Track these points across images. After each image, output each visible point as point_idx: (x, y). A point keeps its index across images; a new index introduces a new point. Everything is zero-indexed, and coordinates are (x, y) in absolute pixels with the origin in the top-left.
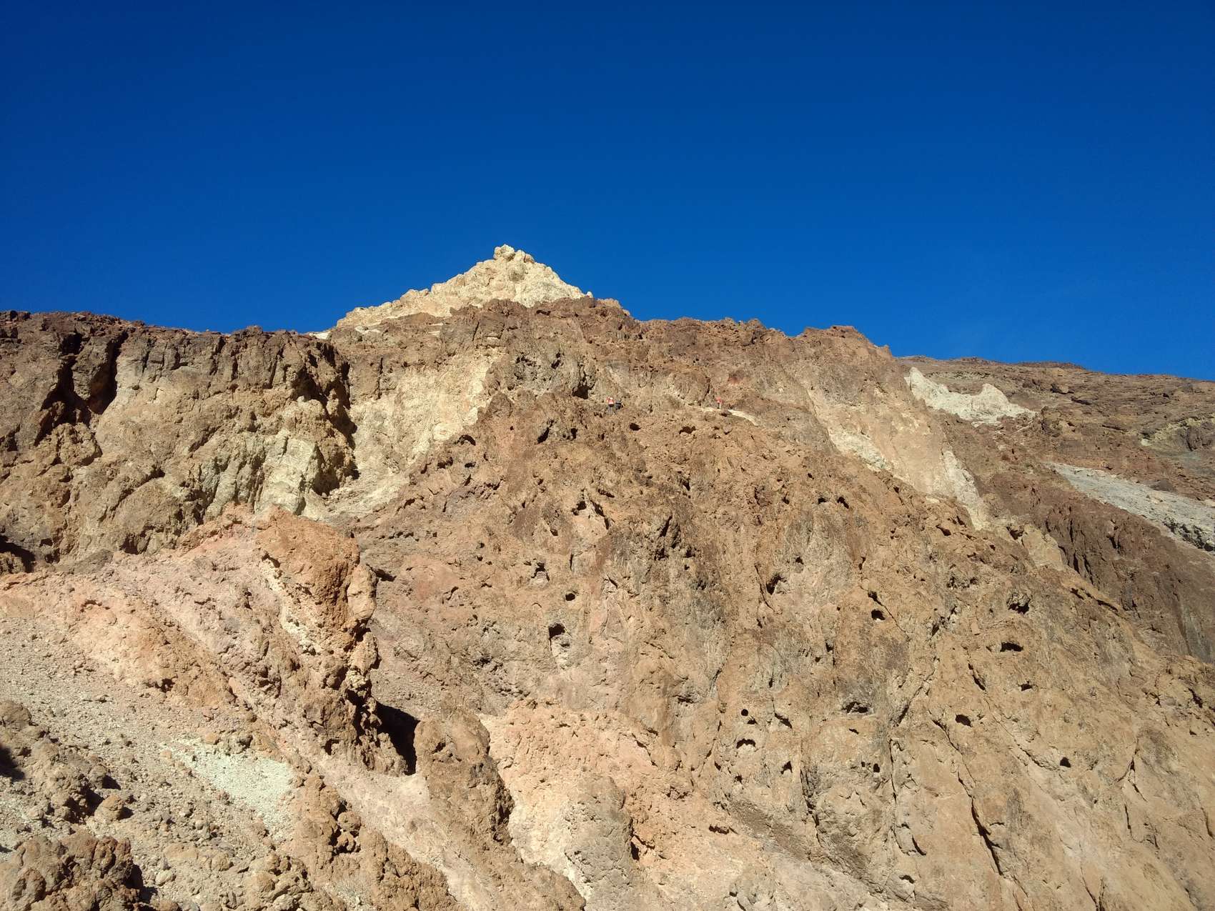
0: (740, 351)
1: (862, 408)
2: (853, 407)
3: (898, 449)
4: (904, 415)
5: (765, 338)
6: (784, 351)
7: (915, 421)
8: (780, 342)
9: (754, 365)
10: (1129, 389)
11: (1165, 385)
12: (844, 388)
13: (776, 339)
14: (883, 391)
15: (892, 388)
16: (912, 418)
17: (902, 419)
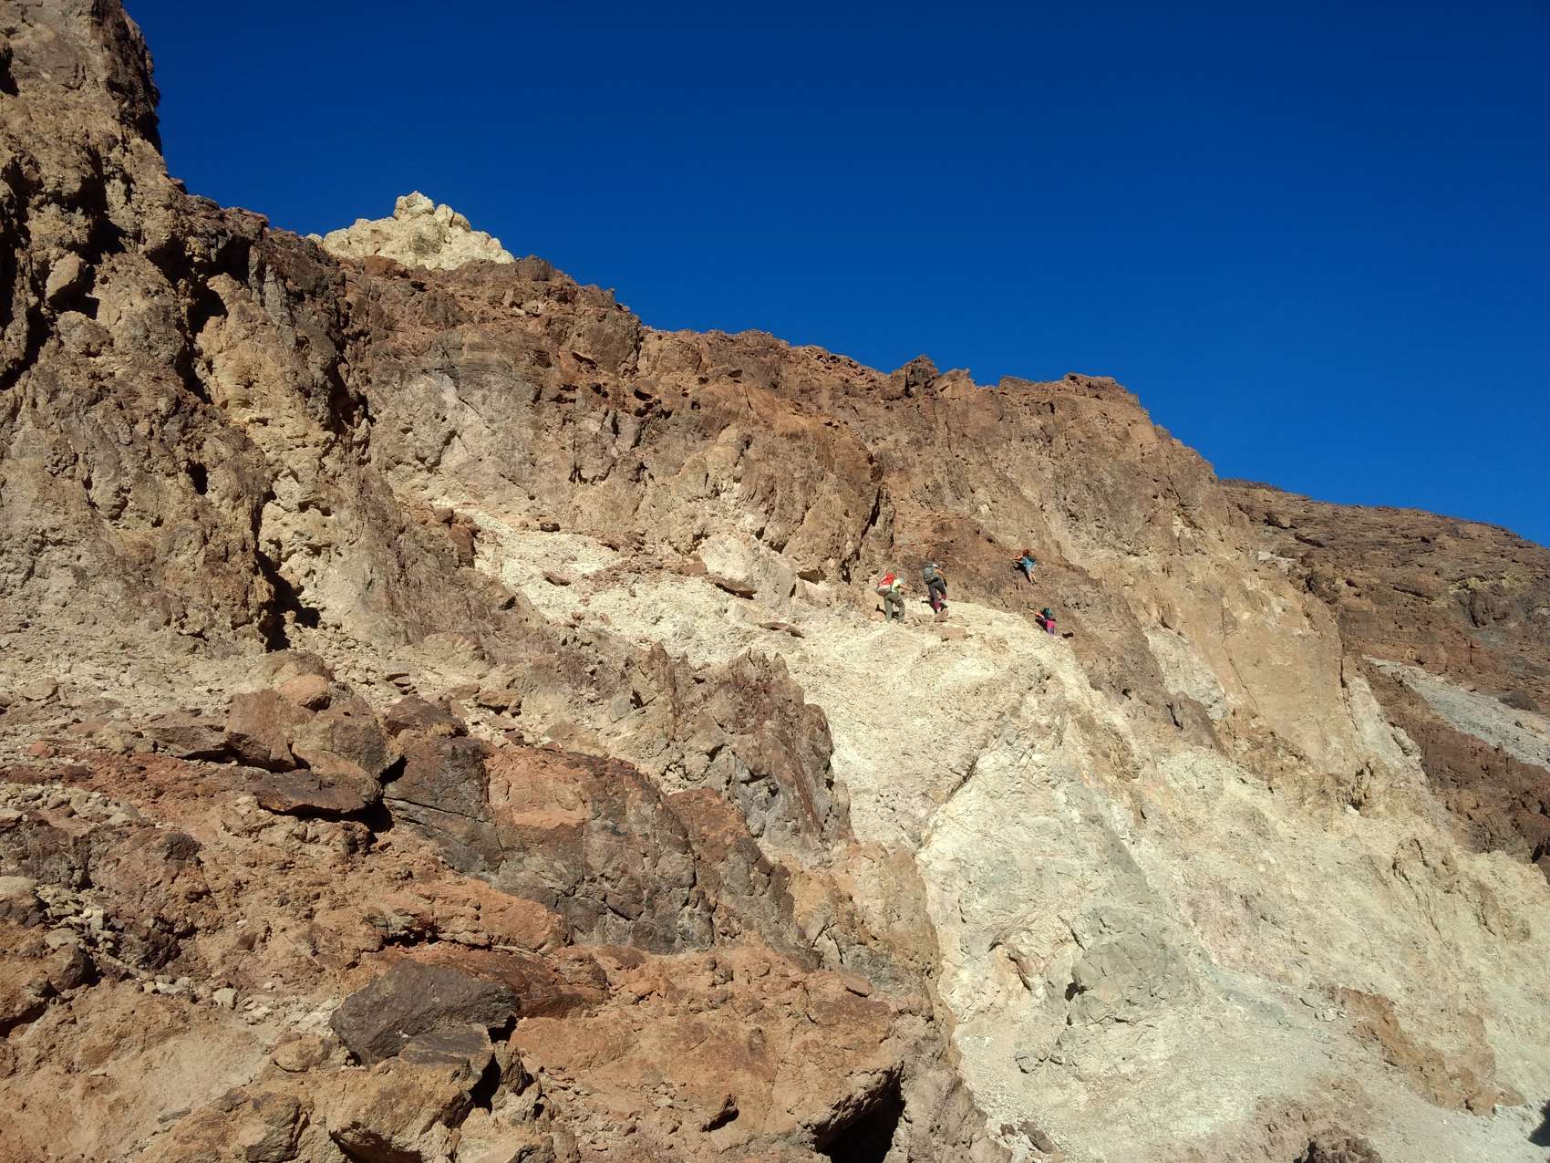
0: (881, 411)
1: (1152, 561)
2: (1134, 559)
3: (1239, 665)
4: (1250, 586)
5: (938, 386)
6: (981, 418)
7: (1274, 600)
8: (972, 397)
9: (916, 443)
10: (1370, 527)
11: (1420, 524)
12: (1114, 513)
13: (959, 390)
14: (1192, 524)
15: (1212, 519)
16: (1267, 593)
17: (1247, 594)
